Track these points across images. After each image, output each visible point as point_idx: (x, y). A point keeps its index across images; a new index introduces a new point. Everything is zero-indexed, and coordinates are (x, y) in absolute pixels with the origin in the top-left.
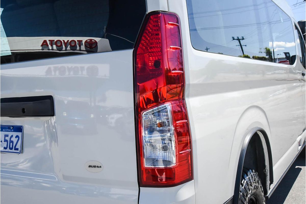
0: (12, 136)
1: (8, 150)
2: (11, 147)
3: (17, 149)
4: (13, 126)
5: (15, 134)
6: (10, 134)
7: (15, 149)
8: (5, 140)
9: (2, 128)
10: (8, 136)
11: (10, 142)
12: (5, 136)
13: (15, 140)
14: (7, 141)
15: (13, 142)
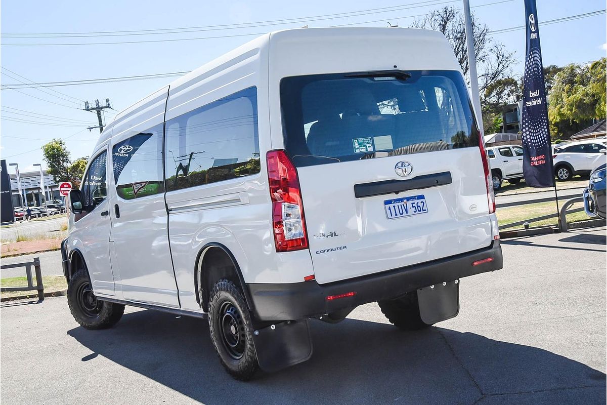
0: (418, 203)
1: (418, 212)
2: (419, 210)
3: (425, 210)
4: (417, 196)
5: (420, 201)
6: (416, 201)
7: (423, 210)
8: (413, 207)
9: (408, 199)
10: (414, 203)
11: (418, 207)
12: (412, 204)
13: (421, 205)
14: (415, 207)
15: (419, 206)
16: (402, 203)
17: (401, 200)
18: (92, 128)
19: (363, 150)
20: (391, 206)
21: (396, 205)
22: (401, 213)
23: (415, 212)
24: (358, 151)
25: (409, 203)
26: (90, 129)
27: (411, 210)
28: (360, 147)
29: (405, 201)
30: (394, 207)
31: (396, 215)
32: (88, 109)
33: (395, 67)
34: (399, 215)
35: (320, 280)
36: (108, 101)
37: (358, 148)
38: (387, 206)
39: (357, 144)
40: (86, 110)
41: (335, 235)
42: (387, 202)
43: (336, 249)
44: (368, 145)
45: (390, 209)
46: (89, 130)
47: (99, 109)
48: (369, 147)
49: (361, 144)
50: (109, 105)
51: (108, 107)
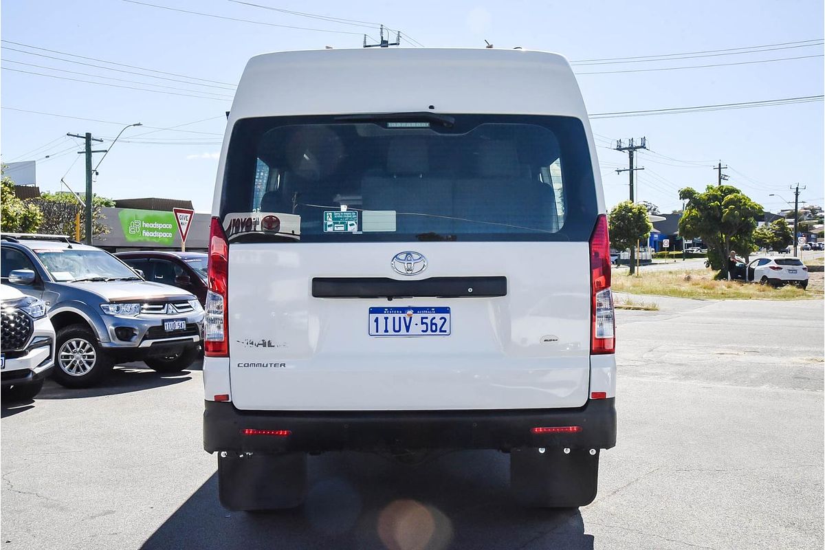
0: (434, 319)
1: (429, 332)
2: (434, 329)
3: (445, 331)
4: (436, 308)
5: (438, 316)
6: (430, 316)
7: (441, 331)
8: (423, 323)
9: (416, 310)
10: (427, 318)
11: (432, 324)
12: (422, 318)
13: (439, 323)
14: (426, 324)
15: (436, 325)
16: (402, 315)
17: (403, 310)
18: (621, 171)
19: (341, 228)
20: (381, 317)
21: (391, 316)
22: (397, 329)
23: (423, 331)
24: (330, 229)
25: (417, 317)
26: (619, 171)
27: (417, 328)
28: (335, 223)
29: (410, 312)
30: (386, 318)
31: (386, 331)
32: (619, 149)
33: (431, 107)
34: (391, 331)
35: (240, 404)
36: (644, 139)
37: (330, 226)
38: (374, 316)
39: (330, 219)
40: (617, 149)
41: (270, 345)
42: (373, 310)
43: (269, 365)
44: (349, 223)
45: (376, 320)
46: (617, 173)
47: (632, 149)
48: (351, 225)
49: (339, 219)
50: (644, 145)
51: (643, 147)
